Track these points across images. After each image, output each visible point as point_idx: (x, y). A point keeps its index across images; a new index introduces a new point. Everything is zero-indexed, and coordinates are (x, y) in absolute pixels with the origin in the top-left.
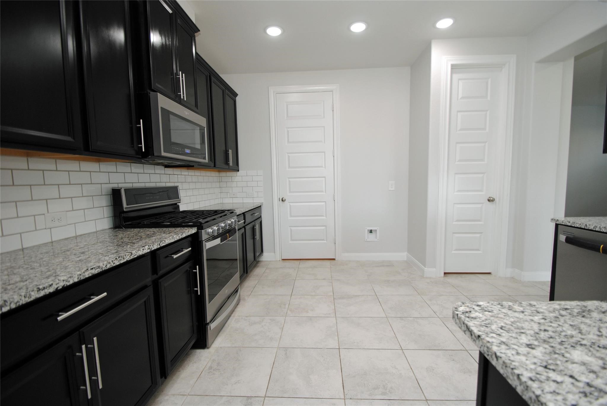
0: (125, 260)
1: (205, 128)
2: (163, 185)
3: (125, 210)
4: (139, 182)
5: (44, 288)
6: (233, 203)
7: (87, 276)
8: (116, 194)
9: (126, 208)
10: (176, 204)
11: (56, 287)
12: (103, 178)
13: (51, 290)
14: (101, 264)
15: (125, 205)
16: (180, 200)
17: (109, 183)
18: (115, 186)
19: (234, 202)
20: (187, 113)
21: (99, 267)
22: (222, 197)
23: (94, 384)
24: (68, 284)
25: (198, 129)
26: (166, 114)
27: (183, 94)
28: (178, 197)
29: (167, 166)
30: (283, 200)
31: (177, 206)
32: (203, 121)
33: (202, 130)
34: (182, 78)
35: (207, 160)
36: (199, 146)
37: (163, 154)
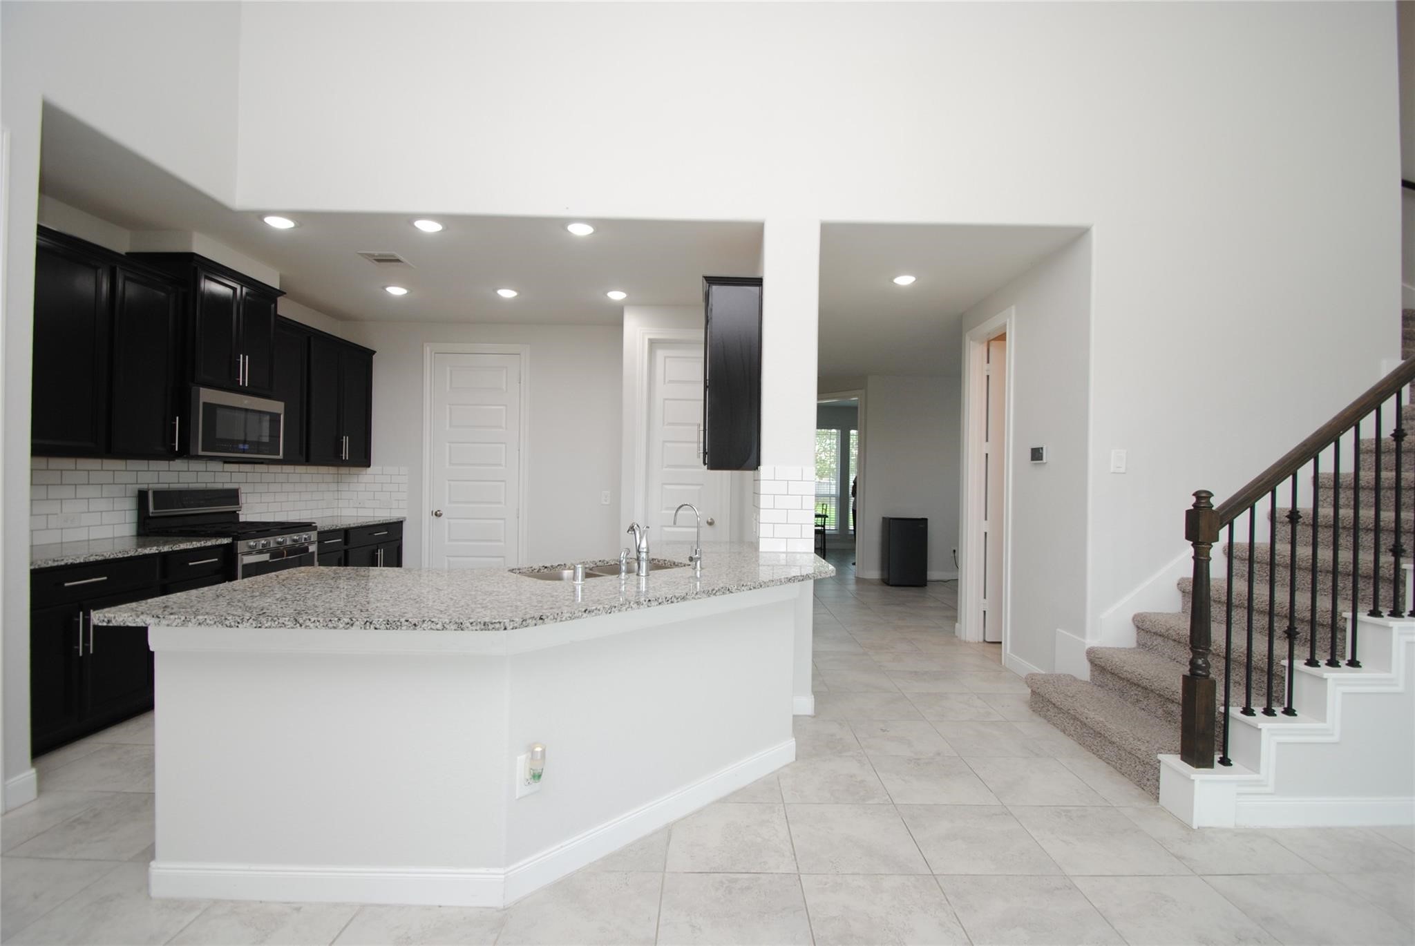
0: (129, 555)
1: (279, 415)
2: (219, 486)
3: (151, 515)
4: (181, 481)
5: (57, 561)
6: (357, 516)
7: (91, 560)
8: (142, 496)
9: (152, 513)
10: (235, 512)
11: (66, 562)
12: (128, 477)
13: (63, 563)
14: (105, 554)
15: (151, 509)
16: (241, 507)
17: (137, 484)
18: (145, 487)
19: (359, 515)
20: (246, 402)
21: (103, 555)
22: (340, 506)
23: (86, 649)
24: (75, 562)
25: (268, 418)
26: (211, 408)
27: (244, 379)
28: (237, 503)
29: (227, 461)
30: (438, 515)
31: (235, 514)
32: (278, 407)
33: (274, 418)
34: (244, 361)
35: (281, 456)
36: (266, 439)
37: (201, 453)
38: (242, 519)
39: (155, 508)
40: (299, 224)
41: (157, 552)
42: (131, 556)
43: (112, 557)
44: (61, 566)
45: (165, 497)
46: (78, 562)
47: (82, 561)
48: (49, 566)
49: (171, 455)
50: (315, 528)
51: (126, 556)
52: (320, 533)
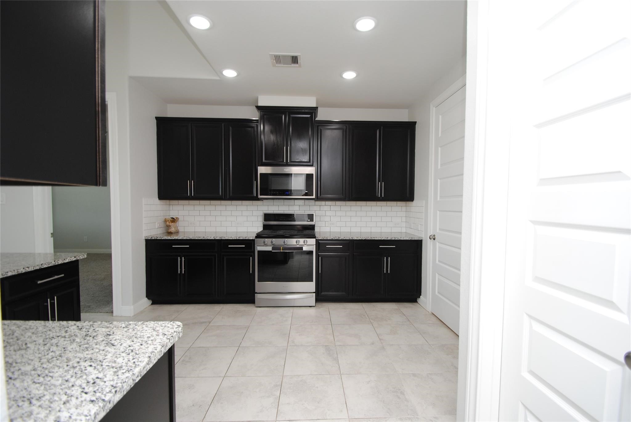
1: (312, 174)
20: (287, 170)
25: (304, 177)
27: (287, 159)
30: (433, 238)
32: (310, 170)
33: (309, 176)
35: (314, 197)
37: (261, 196)
41: (213, 239)
42: (201, 239)
43: (193, 238)
44: (173, 239)
46: (179, 239)
47: (181, 239)
48: (169, 239)
51: (199, 239)
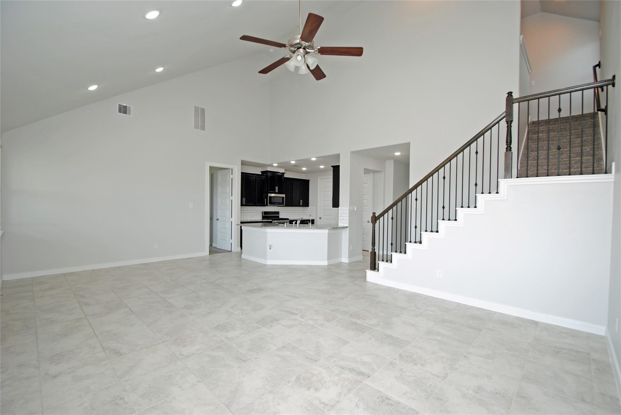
2: (275, 211)
3: (263, 216)
8: (262, 213)
17: (260, 210)
18: (262, 211)
20: (277, 195)
25: (281, 198)
26: (270, 197)
27: (277, 191)
28: (279, 214)
29: (278, 206)
30: (320, 218)
31: (278, 216)
32: (284, 196)
33: (283, 198)
34: (277, 188)
35: (284, 205)
36: (281, 202)
37: (269, 205)
38: (280, 217)
39: (264, 214)
40: (278, 164)
45: (265, 213)
49: (264, 206)
50: (289, 220)
52: (290, 221)
